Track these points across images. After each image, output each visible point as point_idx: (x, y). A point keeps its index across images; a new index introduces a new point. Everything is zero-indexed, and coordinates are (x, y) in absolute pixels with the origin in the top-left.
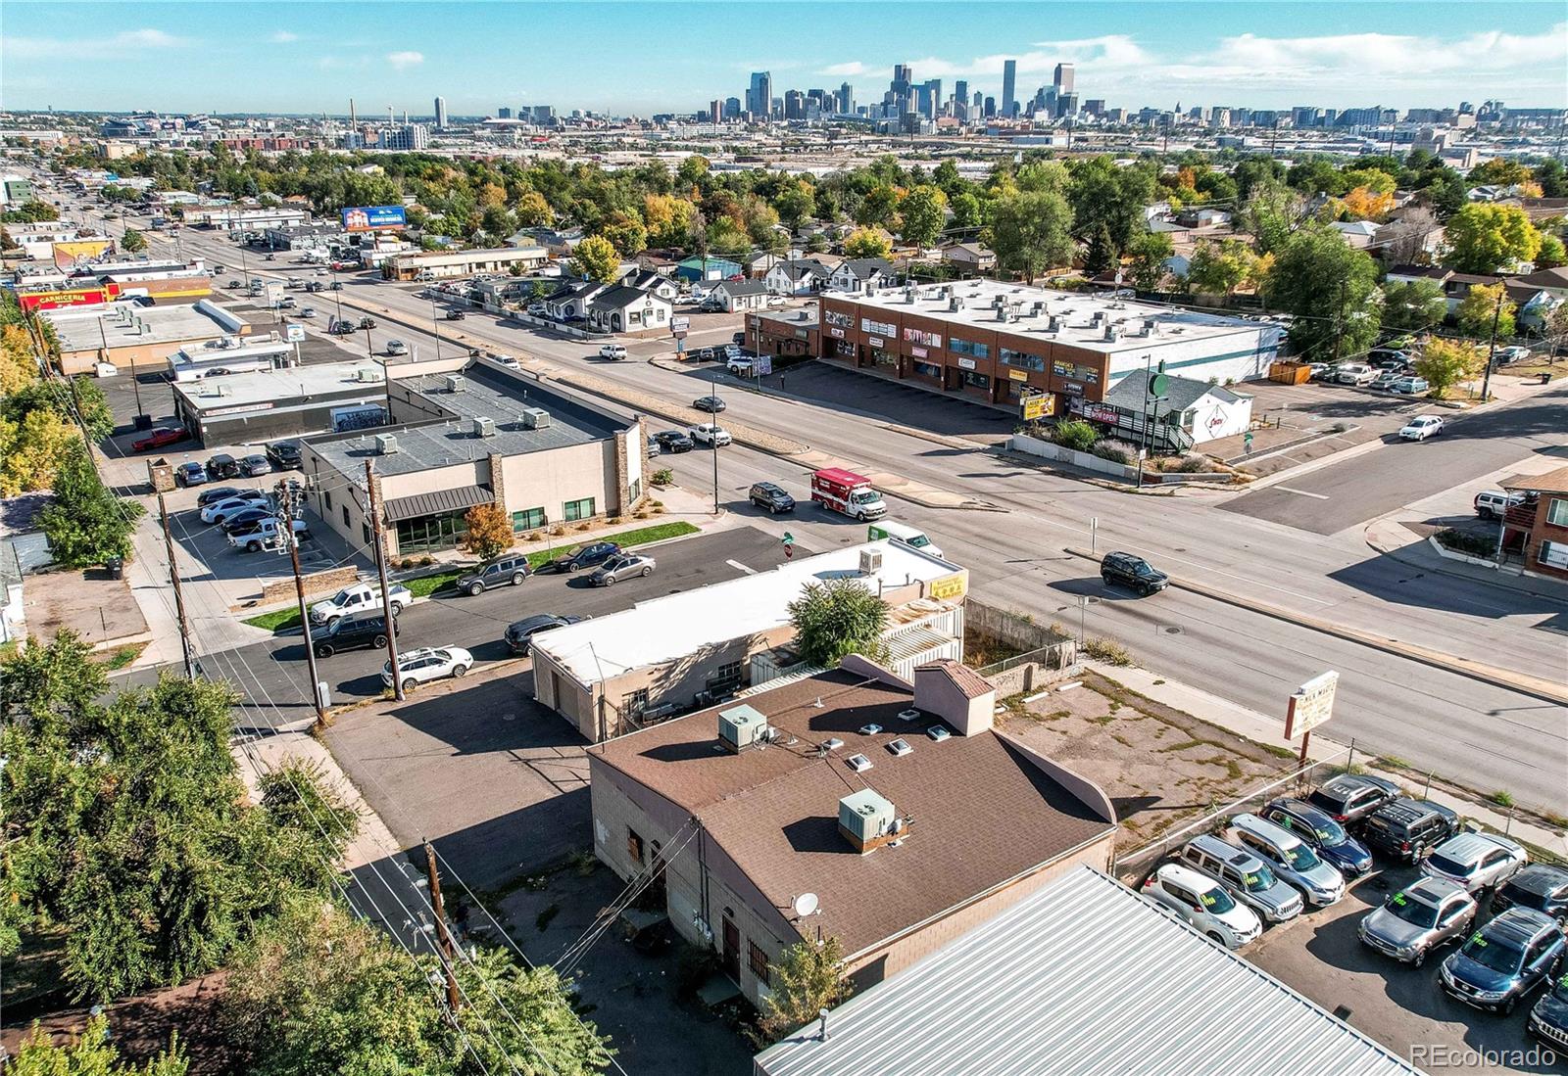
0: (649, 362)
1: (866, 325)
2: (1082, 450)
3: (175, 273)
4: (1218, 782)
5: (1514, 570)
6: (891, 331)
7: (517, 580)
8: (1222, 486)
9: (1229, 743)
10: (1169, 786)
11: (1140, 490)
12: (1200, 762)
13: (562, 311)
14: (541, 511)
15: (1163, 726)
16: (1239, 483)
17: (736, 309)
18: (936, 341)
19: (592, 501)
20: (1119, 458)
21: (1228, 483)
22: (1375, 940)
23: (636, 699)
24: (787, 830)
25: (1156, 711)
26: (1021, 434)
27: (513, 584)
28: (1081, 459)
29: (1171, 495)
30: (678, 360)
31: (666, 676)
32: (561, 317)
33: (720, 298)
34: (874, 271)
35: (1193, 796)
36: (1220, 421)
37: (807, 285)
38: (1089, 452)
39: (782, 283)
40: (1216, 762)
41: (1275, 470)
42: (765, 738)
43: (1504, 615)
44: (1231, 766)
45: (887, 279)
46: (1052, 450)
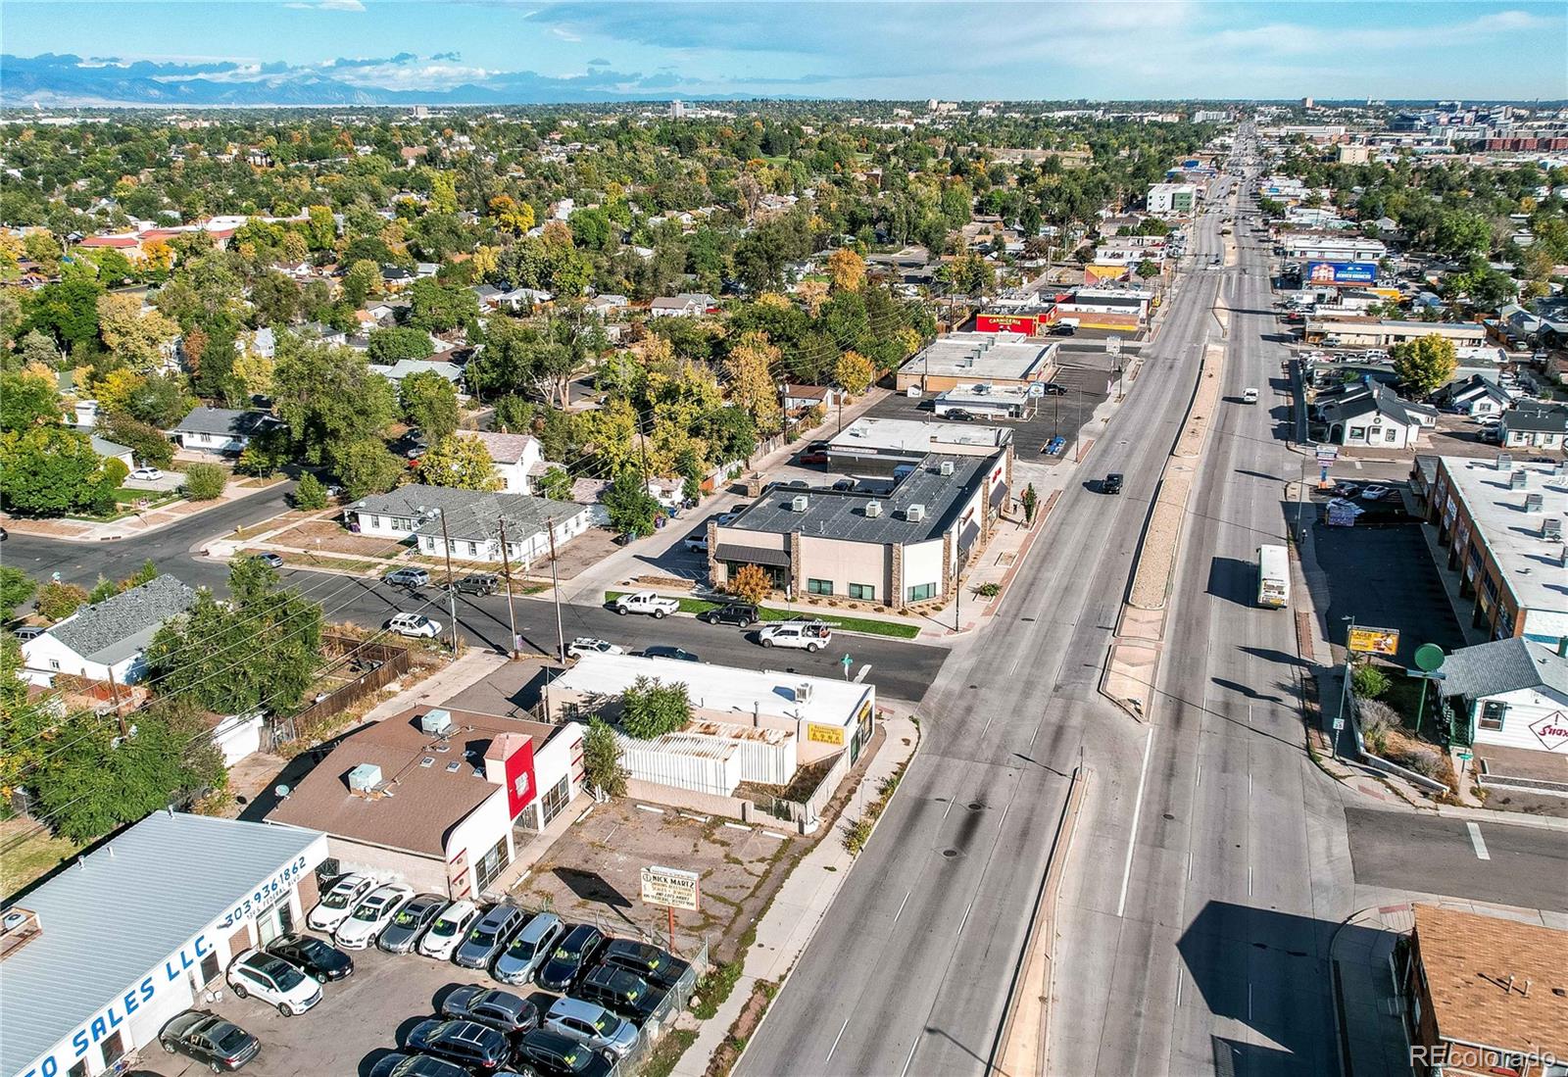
1: (1449, 500)
3: (1114, 308)
6: (1455, 515)
9: (744, 916)
11: (1324, 761)
14: (831, 583)
18: (1467, 539)
19: (873, 588)
30: (1317, 487)
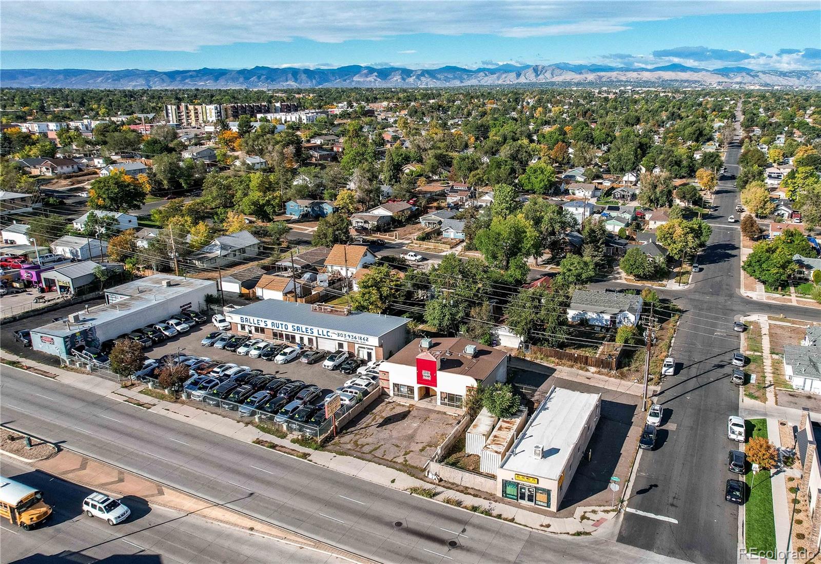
9: (359, 454)
10: (375, 432)
12: (368, 444)
15: (385, 457)
35: (367, 431)
40: (363, 446)
44: (357, 445)
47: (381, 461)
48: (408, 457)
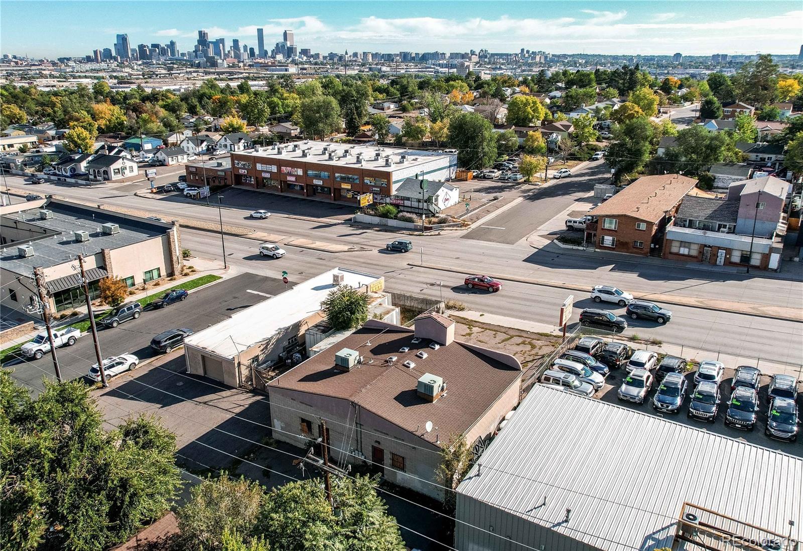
0: (135, 195)
1: (259, 167)
2: (392, 218)
4: (529, 351)
5: (591, 249)
6: (274, 169)
7: (136, 316)
8: (459, 228)
9: (525, 335)
11: (424, 234)
12: (518, 345)
13: (69, 171)
14: (132, 277)
15: (494, 333)
16: (466, 226)
17: (171, 163)
18: (300, 172)
19: (158, 269)
20: (410, 220)
21: (461, 227)
22: (626, 397)
23: (253, 361)
24: (396, 399)
25: (488, 327)
26: (359, 214)
27: (134, 318)
28: (392, 223)
29: (439, 234)
30: (152, 192)
31: (266, 347)
32: (68, 174)
33: (161, 158)
34: (240, 139)
35: (523, 358)
36: (448, 199)
37: (204, 148)
38: (395, 219)
39: (190, 149)
40: (524, 343)
41: (478, 219)
42: (359, 362)
43: (597, 268)
44: (530, 343)
45: (247, 143)
46: (376, 220)
47: (496, 329)
48: (468, 331)
